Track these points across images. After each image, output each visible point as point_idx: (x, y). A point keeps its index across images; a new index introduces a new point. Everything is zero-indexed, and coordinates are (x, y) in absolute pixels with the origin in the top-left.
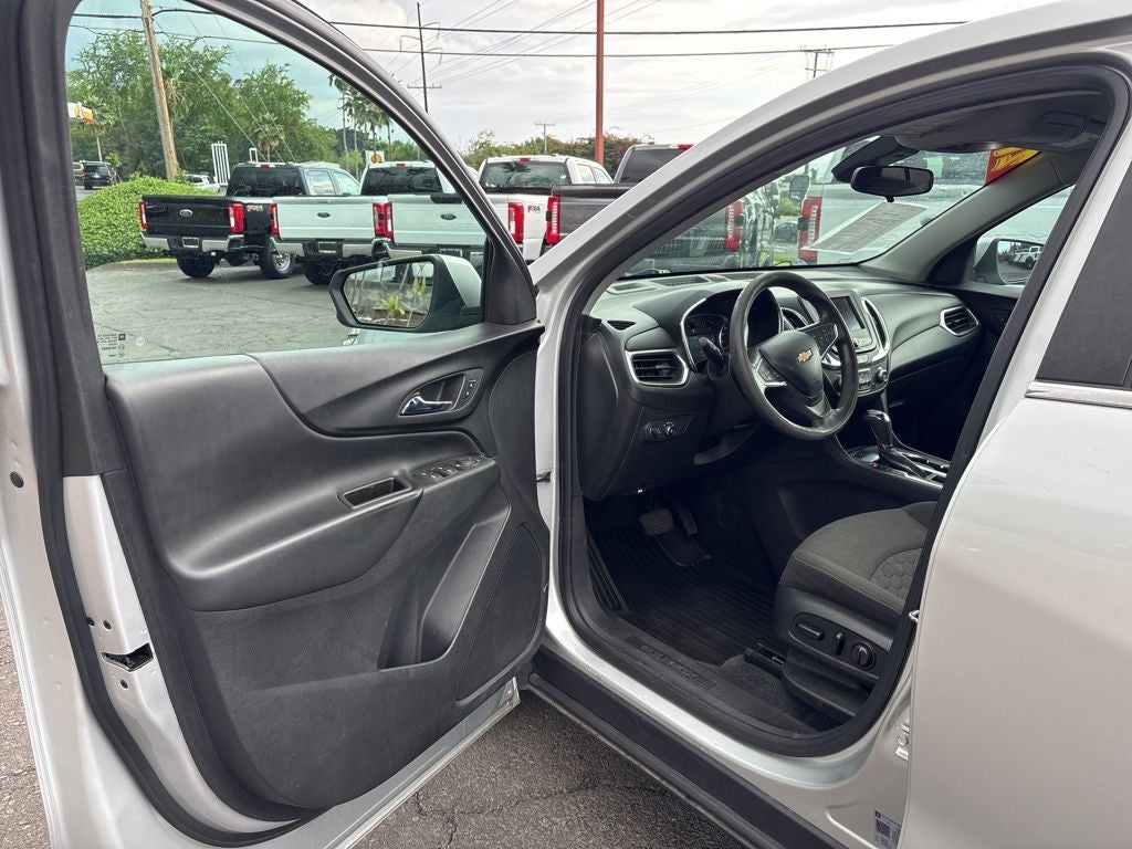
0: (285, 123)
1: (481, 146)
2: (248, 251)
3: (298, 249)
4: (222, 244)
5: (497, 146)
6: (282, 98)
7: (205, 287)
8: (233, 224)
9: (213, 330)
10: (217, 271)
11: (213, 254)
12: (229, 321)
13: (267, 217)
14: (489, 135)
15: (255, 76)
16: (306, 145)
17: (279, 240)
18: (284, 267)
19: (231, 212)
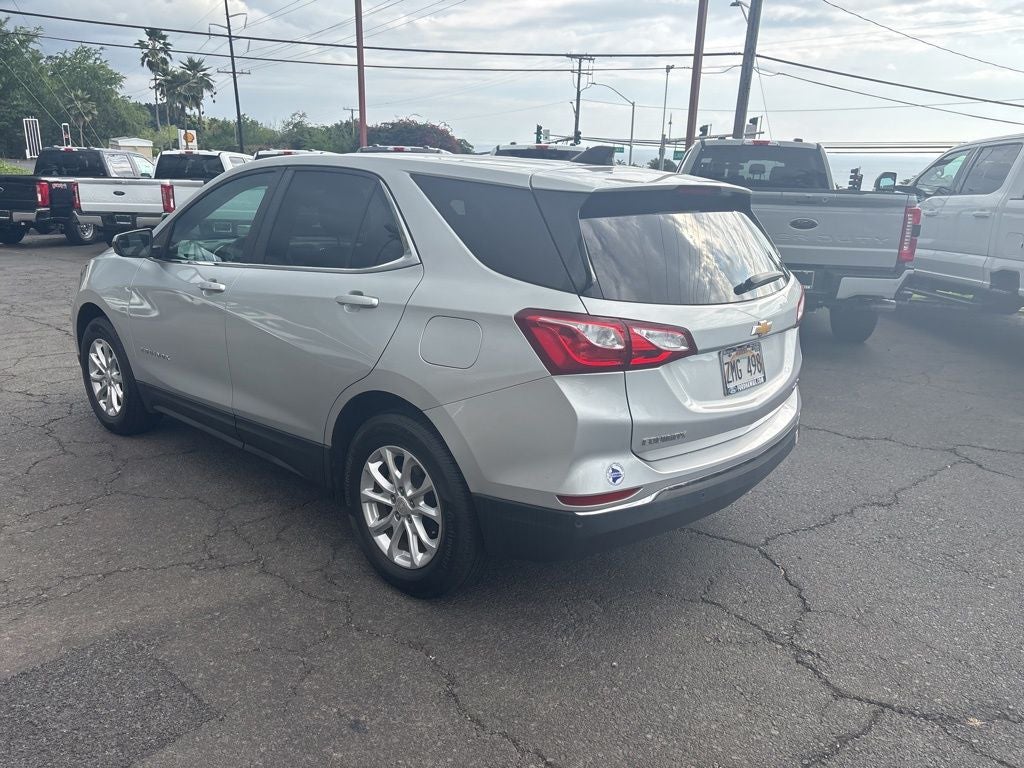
0: (98, 100)
1: (295, 126)
2: (54, 222)
3: (98, 220)
4: (31, 216)
5: (310, 126)
6: (96, 77)
7: (16, 252)
8: (40, 199)
9: (23, 283)
10: (27, 238)
11: (23, 224)
12: (36, 276)
13: (70, 193)
14: (301, 117)
15: (68, 55)
16: (117, 122)
17: (81, 212)
18: (89, 235)
19: (38, 189)
